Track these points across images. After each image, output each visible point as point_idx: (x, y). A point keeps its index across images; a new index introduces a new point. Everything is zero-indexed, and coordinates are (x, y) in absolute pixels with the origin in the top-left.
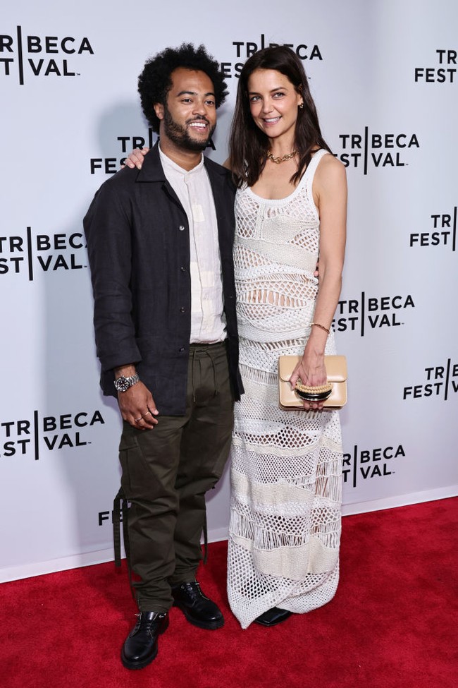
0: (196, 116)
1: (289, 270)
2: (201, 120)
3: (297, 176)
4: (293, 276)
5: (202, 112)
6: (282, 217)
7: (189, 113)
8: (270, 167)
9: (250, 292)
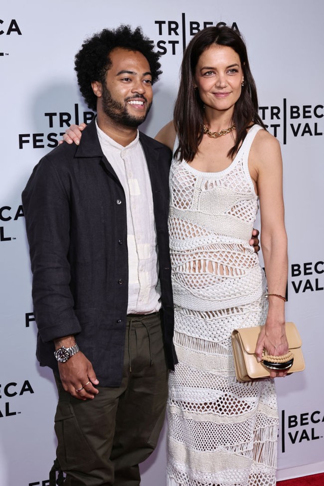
0: (135, 94)
1: (227, 240)
2: (140, 98)
3: (234, 151)
4: (230, 246)
5: (141, 90)
6: (220, 189)
7: (128, 92)
8: (206, 142)
9: (190, 262)
